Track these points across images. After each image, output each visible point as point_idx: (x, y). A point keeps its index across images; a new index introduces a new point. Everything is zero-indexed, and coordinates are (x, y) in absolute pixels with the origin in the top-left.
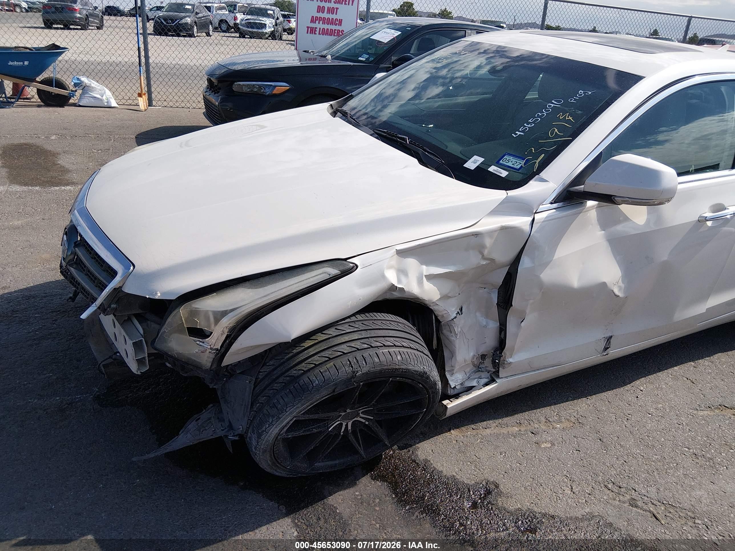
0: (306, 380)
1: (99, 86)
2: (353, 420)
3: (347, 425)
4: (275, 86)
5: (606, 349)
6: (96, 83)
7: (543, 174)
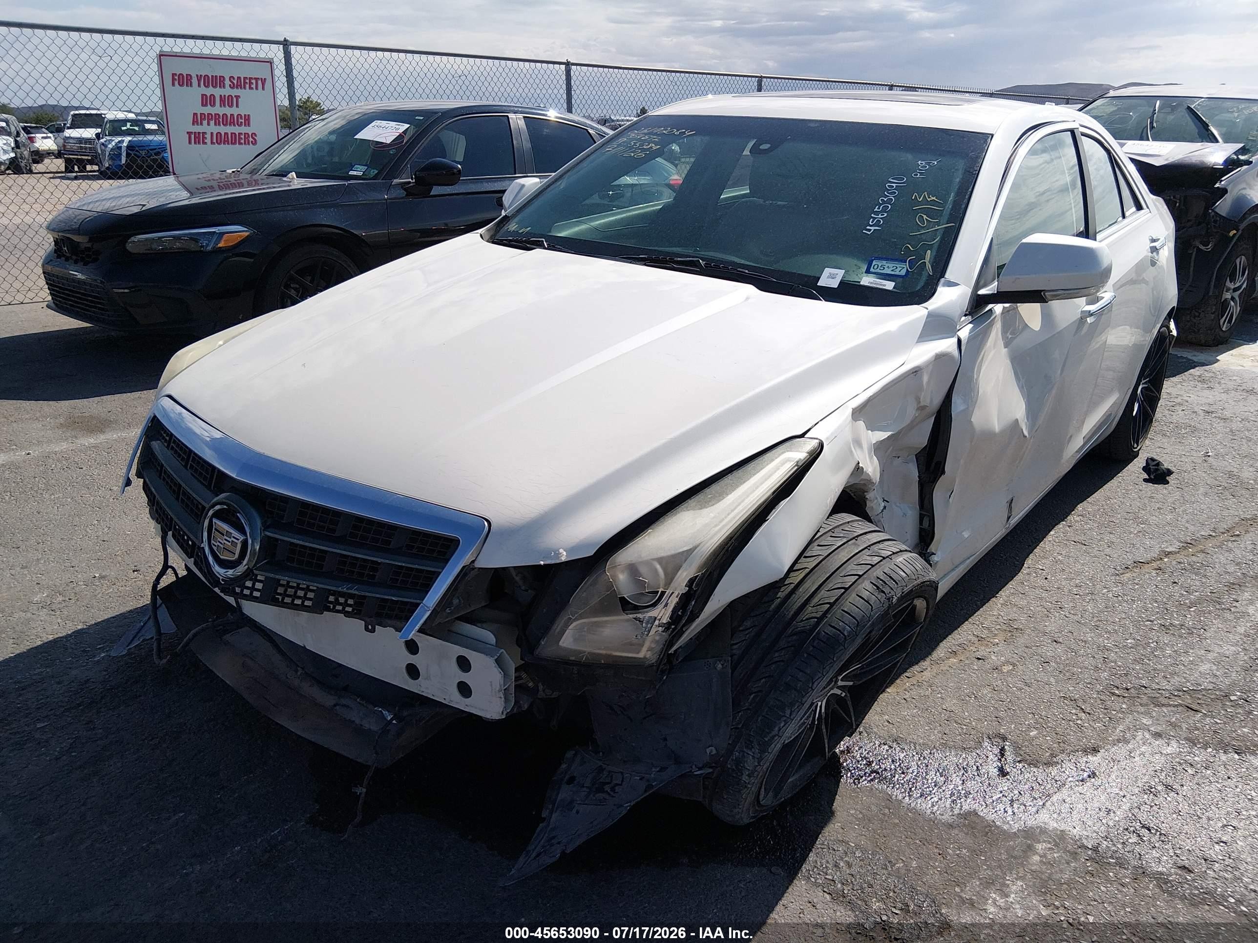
0: (829, 630)
3: (821, 706)
4: (223, 234)
5: (1008, 519)
7: (949, 275)
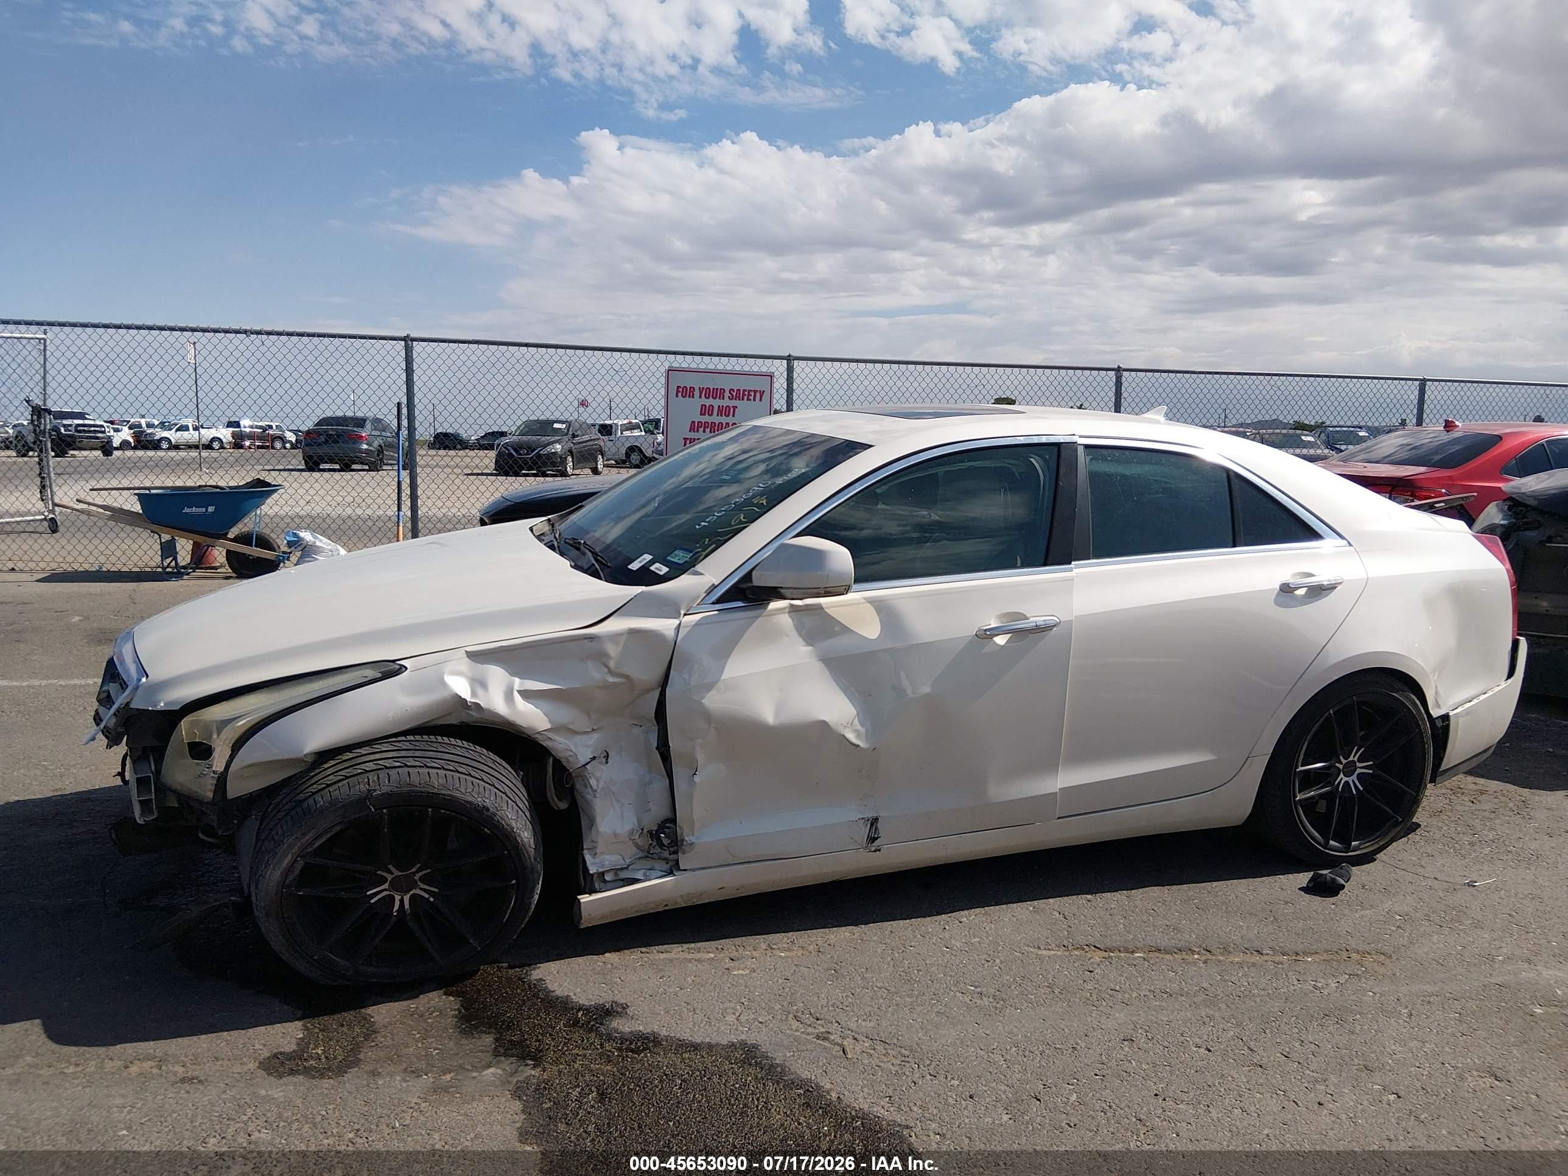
1: (330, 544)
2: (411, 893)
3: (402, 901)
5: (872, 840)
6: (325, 540)
7: (699, 567)
